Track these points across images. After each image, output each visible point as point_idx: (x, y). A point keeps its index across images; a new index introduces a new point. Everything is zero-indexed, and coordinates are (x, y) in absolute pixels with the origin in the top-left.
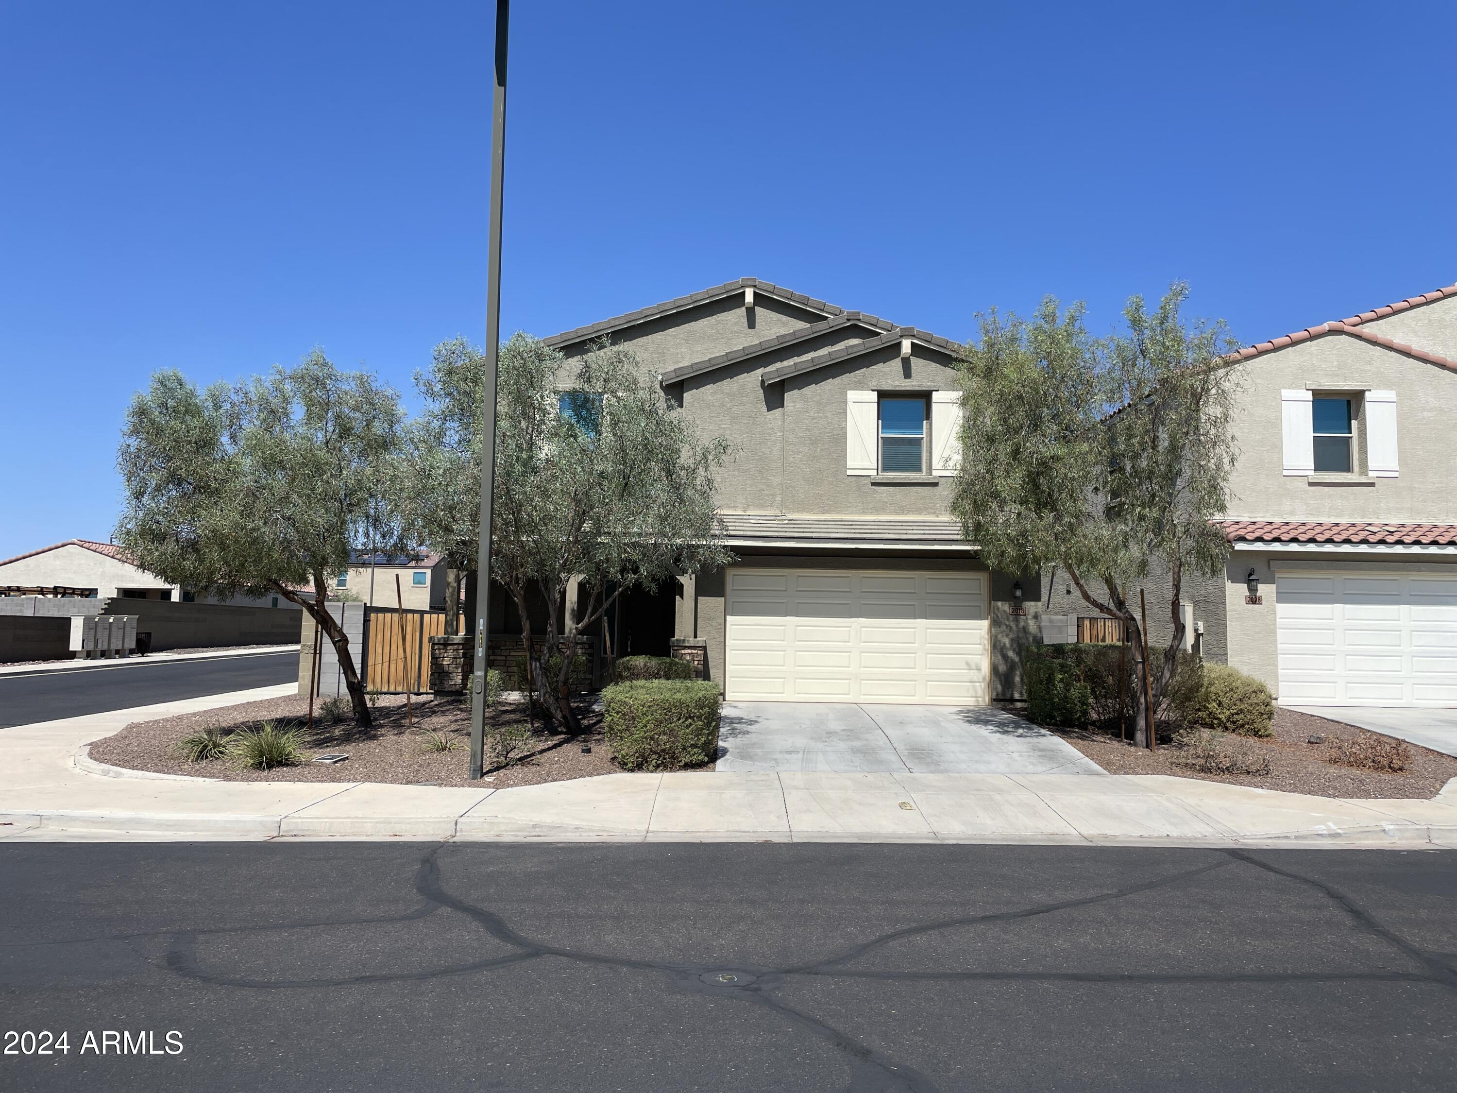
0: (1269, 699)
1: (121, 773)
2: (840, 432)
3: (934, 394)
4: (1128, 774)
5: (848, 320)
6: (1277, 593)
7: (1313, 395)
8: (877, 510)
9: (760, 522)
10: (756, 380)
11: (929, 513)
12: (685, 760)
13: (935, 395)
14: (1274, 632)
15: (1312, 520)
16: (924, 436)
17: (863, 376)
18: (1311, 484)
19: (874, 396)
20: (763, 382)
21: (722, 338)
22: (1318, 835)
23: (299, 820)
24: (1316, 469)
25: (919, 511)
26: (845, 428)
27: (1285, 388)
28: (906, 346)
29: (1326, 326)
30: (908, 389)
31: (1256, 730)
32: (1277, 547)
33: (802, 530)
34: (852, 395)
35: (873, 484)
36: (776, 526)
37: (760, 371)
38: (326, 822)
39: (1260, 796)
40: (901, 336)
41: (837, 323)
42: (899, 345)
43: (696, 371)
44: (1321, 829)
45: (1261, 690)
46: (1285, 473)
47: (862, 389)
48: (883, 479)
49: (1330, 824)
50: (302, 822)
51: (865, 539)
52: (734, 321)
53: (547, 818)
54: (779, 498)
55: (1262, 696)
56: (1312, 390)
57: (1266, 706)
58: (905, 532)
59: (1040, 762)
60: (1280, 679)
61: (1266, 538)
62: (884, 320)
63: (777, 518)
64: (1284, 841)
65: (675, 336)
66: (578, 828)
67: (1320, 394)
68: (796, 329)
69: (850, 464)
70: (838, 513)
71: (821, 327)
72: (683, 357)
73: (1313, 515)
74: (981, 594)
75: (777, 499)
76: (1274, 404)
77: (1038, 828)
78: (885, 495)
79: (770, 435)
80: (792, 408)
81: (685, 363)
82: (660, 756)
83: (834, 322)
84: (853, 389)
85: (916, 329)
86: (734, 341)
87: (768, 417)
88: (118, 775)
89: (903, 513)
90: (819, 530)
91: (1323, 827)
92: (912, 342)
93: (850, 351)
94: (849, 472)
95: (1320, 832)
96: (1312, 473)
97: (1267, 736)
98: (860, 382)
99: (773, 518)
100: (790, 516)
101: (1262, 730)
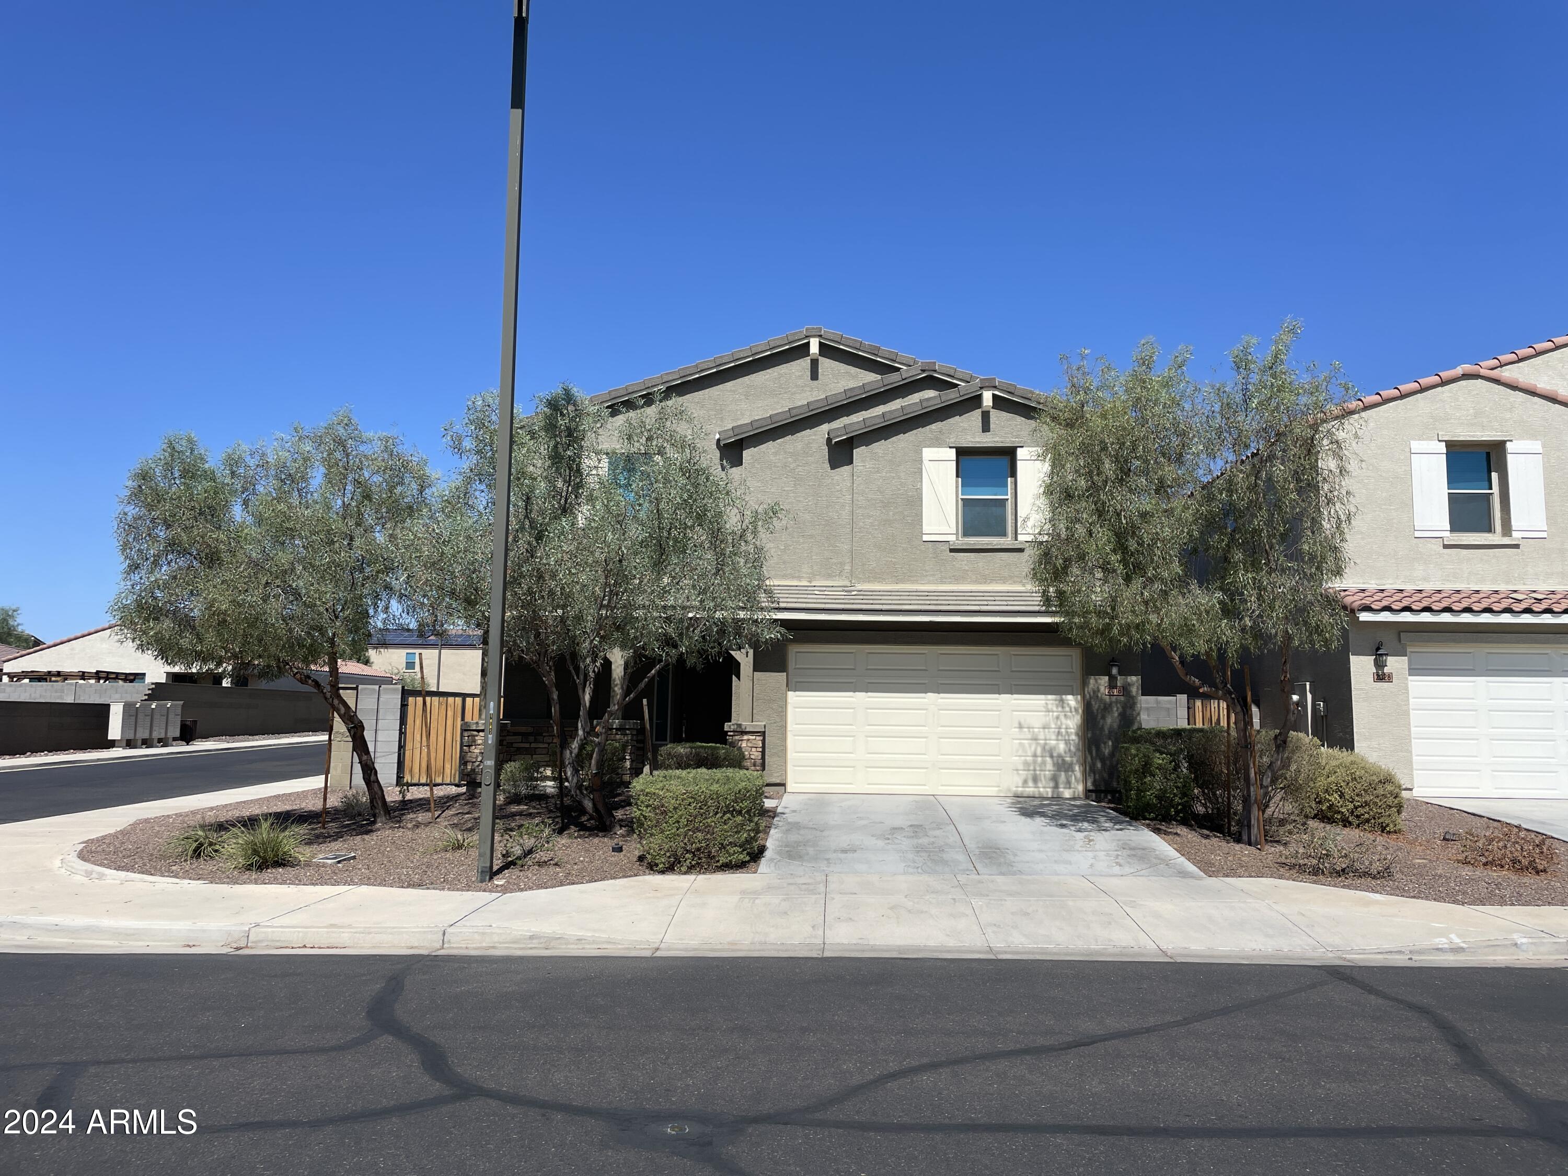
0: (1397, 790)
1: (103, 875)
2: (915, 493)
3: (1019, 450)
4: (1227, 876)
5: (923, 371)
6: (1409, 669)
7: (1447, 446)
8: (957, 580)
9: (826, 593)
10: (823, 438)
11: (1015, 582)
12: (723, 860)
13: (1020, 452)
14: (1407, 713)
15: (1448, 586)
16: (1009, 497)
17: (940, 432)
18: (1446, 547)
19: (952, 454)
20: (829, 440)
21: (786, 393)
22: (1437, 949)
23: (270, 930)
24: (1452, 530)
25: (1004, 580)
26: (921, 489)
27: (1415, 439)
28: (987, 398)
29: (1459, 370)
30: (990, 445)
31: (1384, 825)
32: (1407, 617)
33: (871, 602)
34: (928, 453)
35: (952, 550)
36: (843, 597)
37: (825, 427)
38: (299, 932)
39: (1377, 902)
40: (981, 388)
41: (911, 374)
42: (979, 397)
43: (756, 429)
44: (1442, 942)
45: (1388, 780)
46: (1417, 534)
47: (939, 445)
48: (962, 544)
49: (1453, 936)
50: (273, 932)
51: (940, 611)
52: (797, 374)
53: (548, 927)
54: (848, 567)
55: (1389, 787)
56: (1445, 441)
57: (1395, 798)
58: (986, 603)
59: (1129, 863)
60: (1415, 767)
61: (1394, 607)
62: (962, 371)
63: (846, 589)
64: (1397, 957)
65: (734, 391)
66: (581, 940)
67: (1455, 446)
68: (866, 382)
69: (926, 529)
70: (913, 582)
71: (893, 379)
72: (742, 414)
73: (1450, 581)
74: (1073, 672)
75: (846, 568)
76: (1402, 458)
77: (1110, 940)
78: (965, 562)
79: (838, 498)
80: (862, 468)
81: (746, 420)
82: (694, 855)
83: (907, 373)
84: (929, 447)
85: (997, 379)
86: (798, 396)
87: (836, 478)
88: (101, 877)
89: (985, 583)
90: (890, 602)
91: (1444, 940)
92: (993, 394)
93: (925, 405)
94: (925, 538)
95: (1440, 946)
96: (1448, 534)
97: (1395, 832)
98: (937, 439)
99: (841, 589)
100: (859, 587)
101: (1391, 826)
